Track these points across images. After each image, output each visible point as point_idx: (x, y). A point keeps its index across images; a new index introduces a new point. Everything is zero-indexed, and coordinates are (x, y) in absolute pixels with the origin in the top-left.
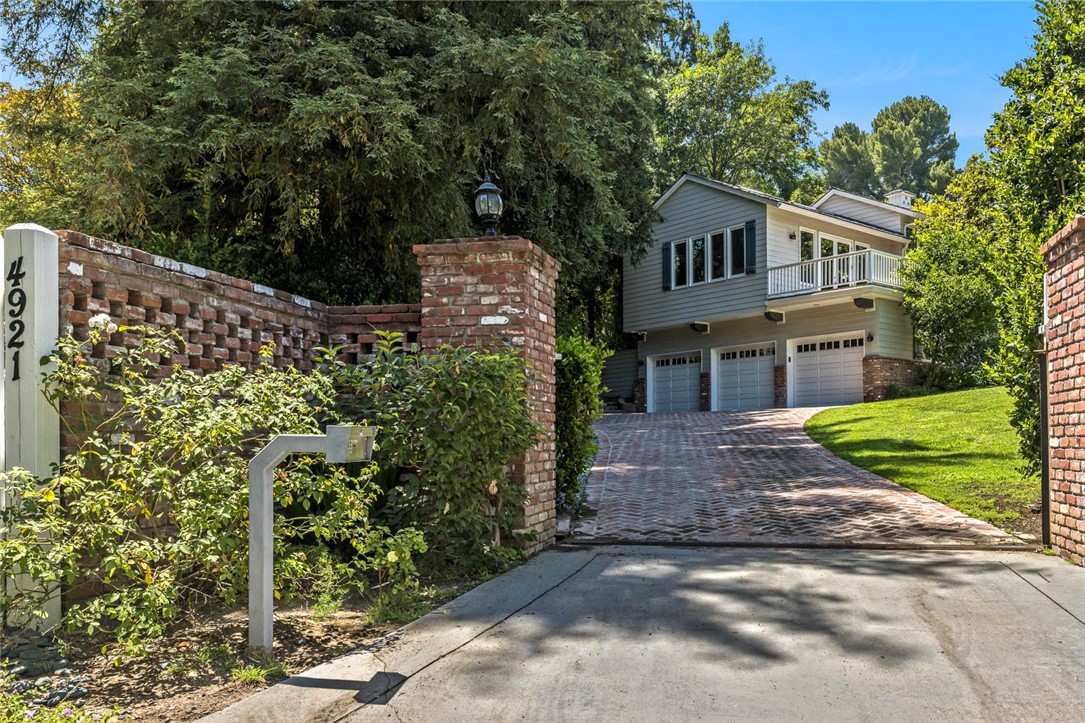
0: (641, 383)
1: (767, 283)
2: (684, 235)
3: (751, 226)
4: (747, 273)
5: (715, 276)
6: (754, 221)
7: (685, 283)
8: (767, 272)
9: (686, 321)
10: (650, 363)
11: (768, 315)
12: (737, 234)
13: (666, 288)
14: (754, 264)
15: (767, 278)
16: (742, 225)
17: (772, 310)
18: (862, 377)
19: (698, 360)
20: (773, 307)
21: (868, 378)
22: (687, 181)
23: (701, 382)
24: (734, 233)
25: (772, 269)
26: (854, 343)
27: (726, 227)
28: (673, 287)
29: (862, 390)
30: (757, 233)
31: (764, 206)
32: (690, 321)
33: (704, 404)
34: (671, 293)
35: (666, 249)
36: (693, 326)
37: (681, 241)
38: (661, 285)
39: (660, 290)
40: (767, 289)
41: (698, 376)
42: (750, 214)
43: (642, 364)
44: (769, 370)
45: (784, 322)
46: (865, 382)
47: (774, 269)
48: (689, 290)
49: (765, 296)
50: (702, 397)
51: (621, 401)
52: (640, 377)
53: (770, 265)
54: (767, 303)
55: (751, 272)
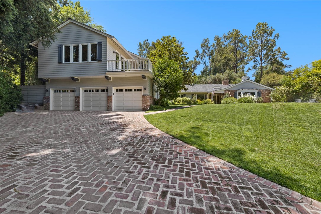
0: (47, 99)
1: (107, 66)
2: (69, 43)
3: (100, 44)
4: (98, 61)
5: (83, 60)
6: (101, 42)
7: (69, 62)
8: (106, 62)
9: (70, 76)
10: (51, 91)
11: (107, 78)
12: (94, 47)
13: (60, 62)
14: (101, 58)
15: (106, 64)
16: (95, 43)
17: (108, 76)
18: (142, 102)
19: (74, 91)
20: (109, 75)
21: (144, 102)
22: (71, 22)
23: (76, 100)
24: (92, 46)
25: (108, 61)
26: (138, 90)
27: (89, 43)
28: (63, 62)
29: (142, 106)
30: (103, 47)
31: (106, 37)
32: (72, 76)
33: (77, 108)
34: (62, 64)
35: (60, 47)
36: (73, 78)
37: (68, 45)
38: (57, 61)
39: (57, 63)
40: (106, 68)
41: (74, 97)
42: (101, 39)
43: (48, 91)
44: (105, 97)
45: (112, 81)
46: (143, 103)
47: (110, 61)
48: (71, 64)
49: (106, 70)
50: (76, 105)
51: (37, 105)
52: (46, 96)
53: (108, 59)
54: (106, 73)
55: (100, 60)
